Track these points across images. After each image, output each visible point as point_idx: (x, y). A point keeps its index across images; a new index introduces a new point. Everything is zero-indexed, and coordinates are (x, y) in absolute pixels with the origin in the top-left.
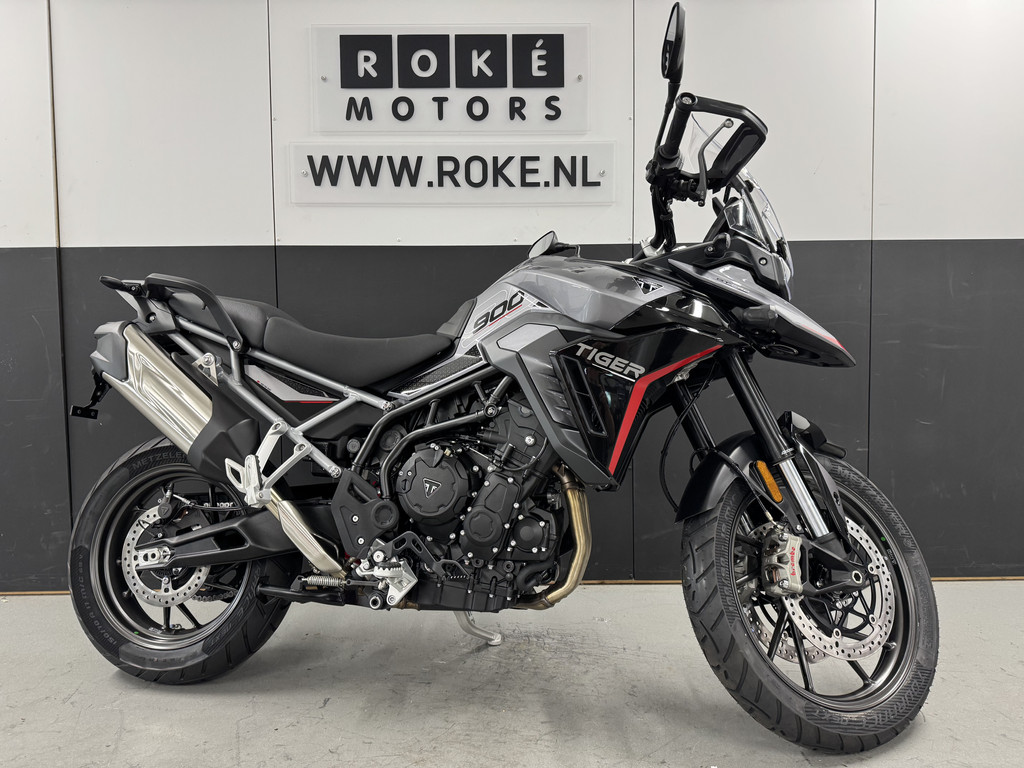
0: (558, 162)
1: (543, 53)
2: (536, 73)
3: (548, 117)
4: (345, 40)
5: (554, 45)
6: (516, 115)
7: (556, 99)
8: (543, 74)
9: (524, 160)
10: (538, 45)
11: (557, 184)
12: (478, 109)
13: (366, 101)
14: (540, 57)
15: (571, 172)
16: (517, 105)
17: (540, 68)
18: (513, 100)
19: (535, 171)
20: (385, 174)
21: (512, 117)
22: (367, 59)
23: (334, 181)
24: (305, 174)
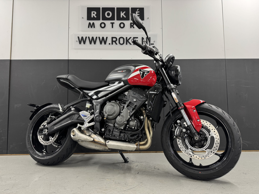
0: (143, 39)
1: (139, 12)
4: (88, 8)
5: (142, 10)
6: (132, 27)
9: (134, 38)
10: (137, 10)
12: (122, 25)
13: (93, 23)
14: (138, 13)
16: (132, 24)
20: (98, 41)
21: (131, 28)
23: (84, 43)
24: (77, 41)
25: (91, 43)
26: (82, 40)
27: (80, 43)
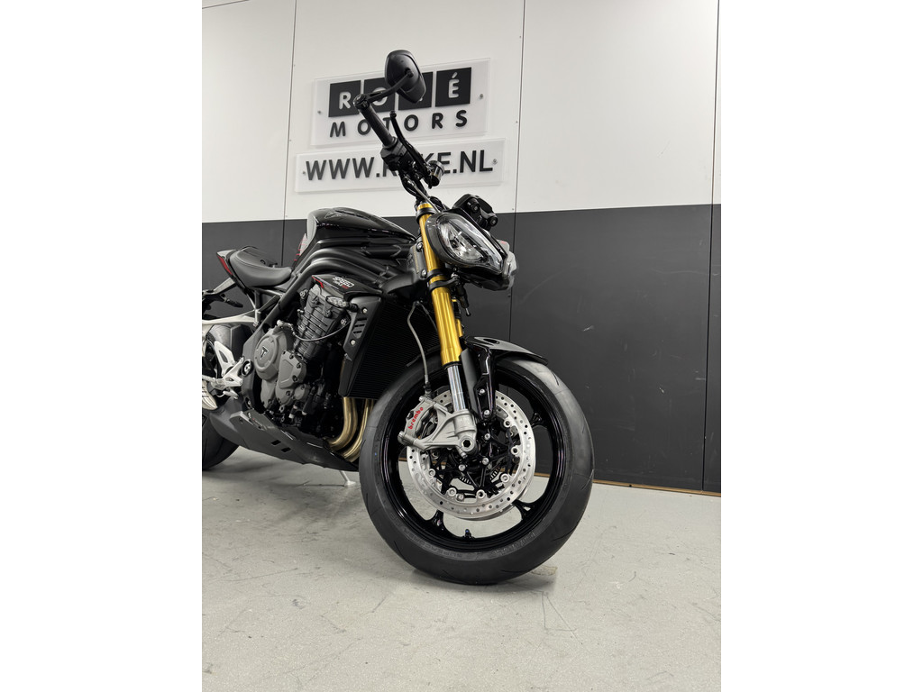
0: (463, 154)
1: (457, 81)
2: (451, 95)
3: (458, 125)
4: (331, 85)
5: (465, 75)
6: (437, 126)
7: (464, 112)
8: (456, 96)
9: (440, 155)
10: (453, 77)
11: (462, 171)
12: (411, 123)
13: (343, 124)
14: (454, 85)
15: (472, 162)
16: (437, 118)
17: (454, 92)
18: (435, 115)
19: (448, 163)
20: (351, 170)
21: (433, 127)
22: (345, 97)
23: (320, 178)
24: (304, 173)
25: (334, 176)
26: (315, 171)
27: (311, 178)
